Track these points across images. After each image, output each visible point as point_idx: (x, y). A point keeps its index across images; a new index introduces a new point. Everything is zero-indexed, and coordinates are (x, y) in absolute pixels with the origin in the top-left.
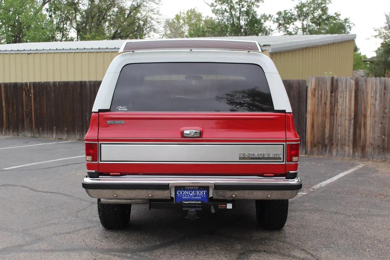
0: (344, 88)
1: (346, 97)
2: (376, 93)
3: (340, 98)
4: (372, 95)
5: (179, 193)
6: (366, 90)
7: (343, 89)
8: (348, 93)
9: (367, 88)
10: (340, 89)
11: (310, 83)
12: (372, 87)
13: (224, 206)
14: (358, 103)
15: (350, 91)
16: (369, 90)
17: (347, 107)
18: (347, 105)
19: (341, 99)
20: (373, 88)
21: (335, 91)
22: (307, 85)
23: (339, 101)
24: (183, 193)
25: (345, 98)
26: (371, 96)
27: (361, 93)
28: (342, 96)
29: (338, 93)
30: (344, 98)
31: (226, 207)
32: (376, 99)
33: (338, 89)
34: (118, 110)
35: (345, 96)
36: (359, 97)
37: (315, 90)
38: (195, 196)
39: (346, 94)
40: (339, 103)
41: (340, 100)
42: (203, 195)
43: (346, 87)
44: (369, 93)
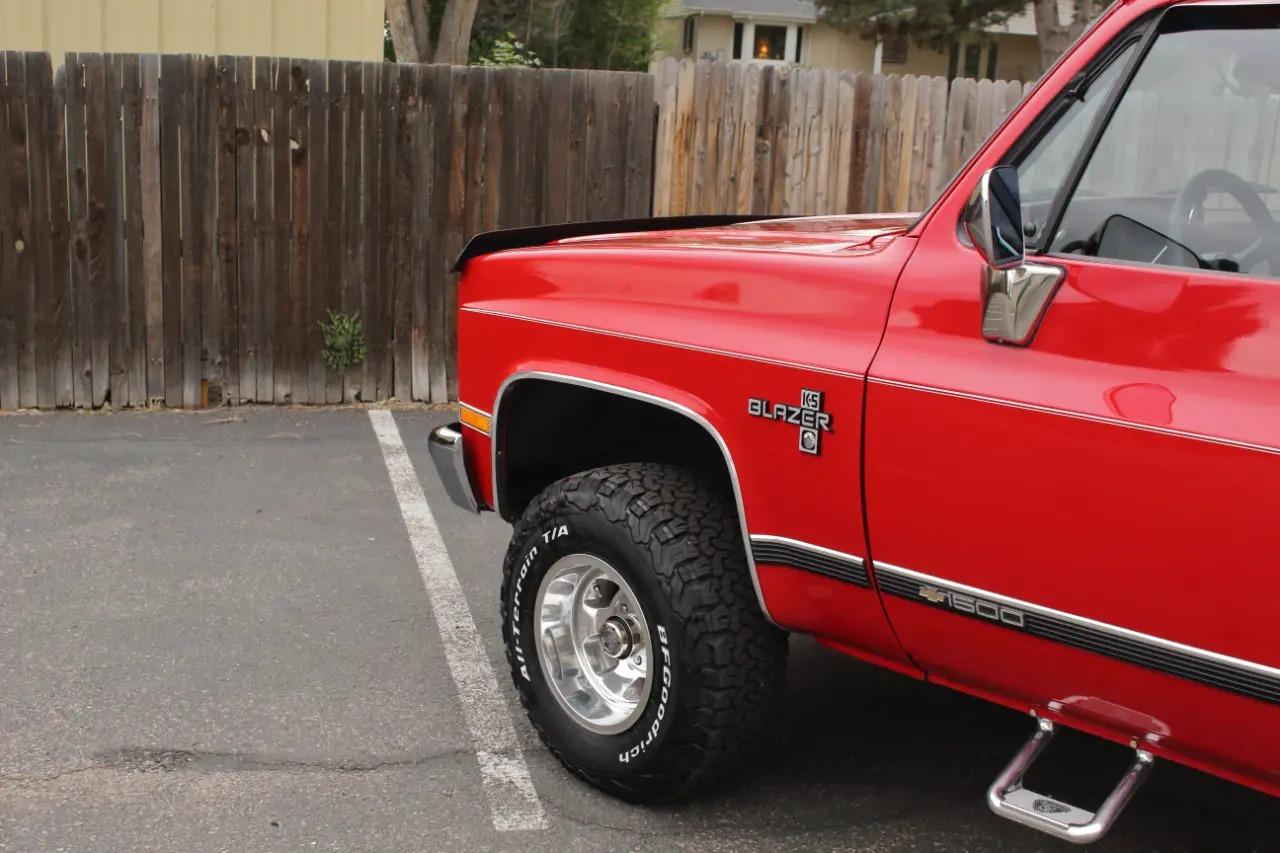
0: (813, 117)
1: (818, 154)
2: (933, 140)
3: (794, 158)
4: (918, 148)
6: (894, 128)
7: (809, 118)
8: (826, 136)
9: (898, 119)
10: (795, 119)
11: (671, 91)
12: (919, 120)
14: (862, 179)
15: (836, 130)
16: (907, 126)
17: (821, 194)
18: (822, 188)
19: (798, 160)
20: (922, 119)
21: (778, 128)
22: (657, 99)
23: (788, 170)
25: (813, 160)
26: (914, 152)
27: (878, 136)
28: (802, 151)
29: (786, 135)
30: (809, 156)
32: (930, 165)
33: (788, 121)
35: (814, 150)
36: (868, 152)
37: (691, 120)
39: (819, 143)
40: (788, 180)
41: (794, 167)
43: (820, 111)
44: (908, 140)
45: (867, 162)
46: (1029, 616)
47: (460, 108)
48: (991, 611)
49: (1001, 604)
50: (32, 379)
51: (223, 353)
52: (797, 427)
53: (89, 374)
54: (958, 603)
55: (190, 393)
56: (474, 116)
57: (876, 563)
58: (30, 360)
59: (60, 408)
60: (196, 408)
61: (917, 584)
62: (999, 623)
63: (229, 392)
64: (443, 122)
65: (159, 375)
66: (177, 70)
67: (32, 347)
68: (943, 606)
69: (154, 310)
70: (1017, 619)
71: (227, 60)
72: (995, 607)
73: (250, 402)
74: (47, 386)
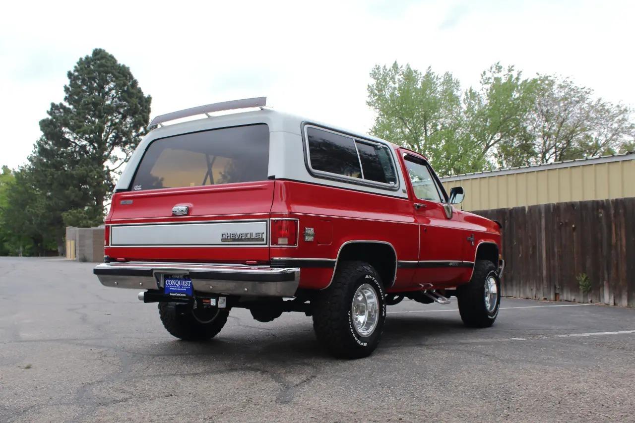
5: (168, 282)
13: (208, 301)
24: (170, 282)
31: (210, 303)
34: (135, 190)
38: (181, 287)
42: (188, 286)
47: (612, 212)
50: (522, 290)
51: (559, 285)
53: (532, 290)
55: (552, 297)
56: (616, 214)
58: (521, 285)
59: (527, 298)
60: (553, 301)
63: (561, 297)
64: (608, 215)
65: (546, 290)
66: (547, 207)
67: (522, 282)
69: (544, 272)
71: (558, 203)
73: (566, 301)
74: (524, 293)
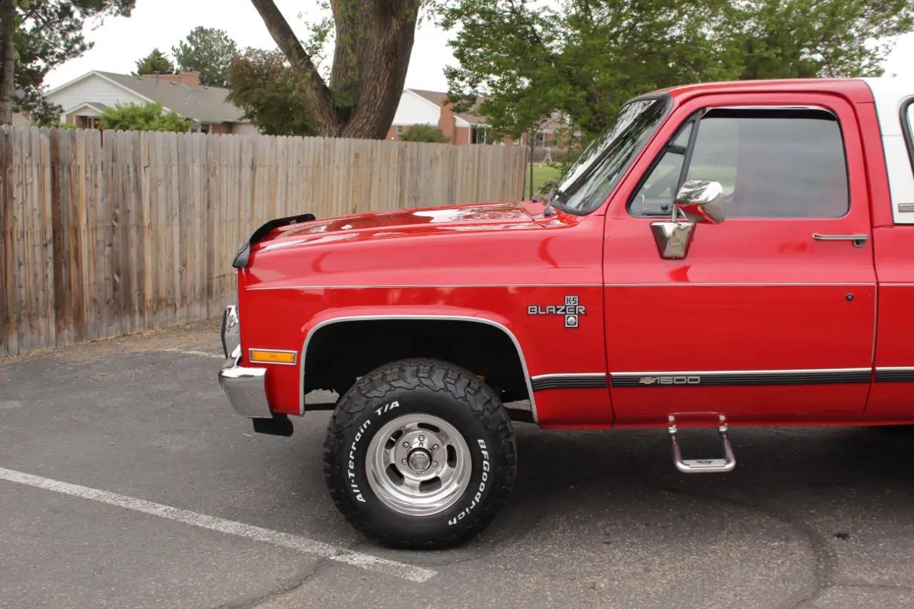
0: (27, 159)
1: (32, 183)
2: (96, 170)
3: (18, 186)
4: (89, 175)
6: (74, 163)
7: (24, 161)
8: (35, 170)
9: (75, 157)
10: (16, 160)
12: (87, 157)
14: (59, 197)
15: (41, 167)
16: (81, 161)
17: (36, 210)
18: (36, 206)
19: (20, 188)
20: (89, 157)
23: (15, 195)
25: (29, 187)
26: (87, 179)
27: (65, 169)
28: (22, 182)
29: (11, 171)
30: (26, 185)
32: (96, 186)
33: (11, 162)
35: (30, 181)
36: (61, 180)
39: (32, 176)
40: (15, 202)
41: (17, 193)
43: (31, 154)
44: (82, 170)
45: (60, 186)
46: (702, 377)
48: (683, 380)
49: (687, 376)
52: (564, 315)
54: (663, 381)
57: (612, 373)
61: (639, 378)
62: (687, 384)
68: (655, 385)
70: (697, 380)
72: (685, 378)
